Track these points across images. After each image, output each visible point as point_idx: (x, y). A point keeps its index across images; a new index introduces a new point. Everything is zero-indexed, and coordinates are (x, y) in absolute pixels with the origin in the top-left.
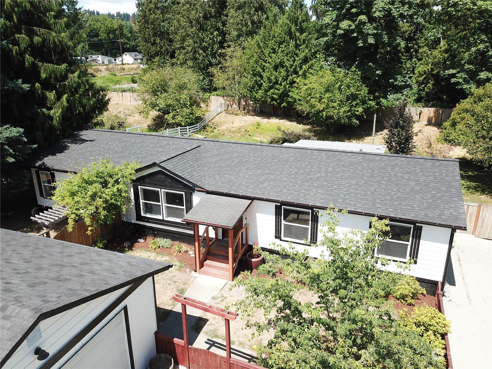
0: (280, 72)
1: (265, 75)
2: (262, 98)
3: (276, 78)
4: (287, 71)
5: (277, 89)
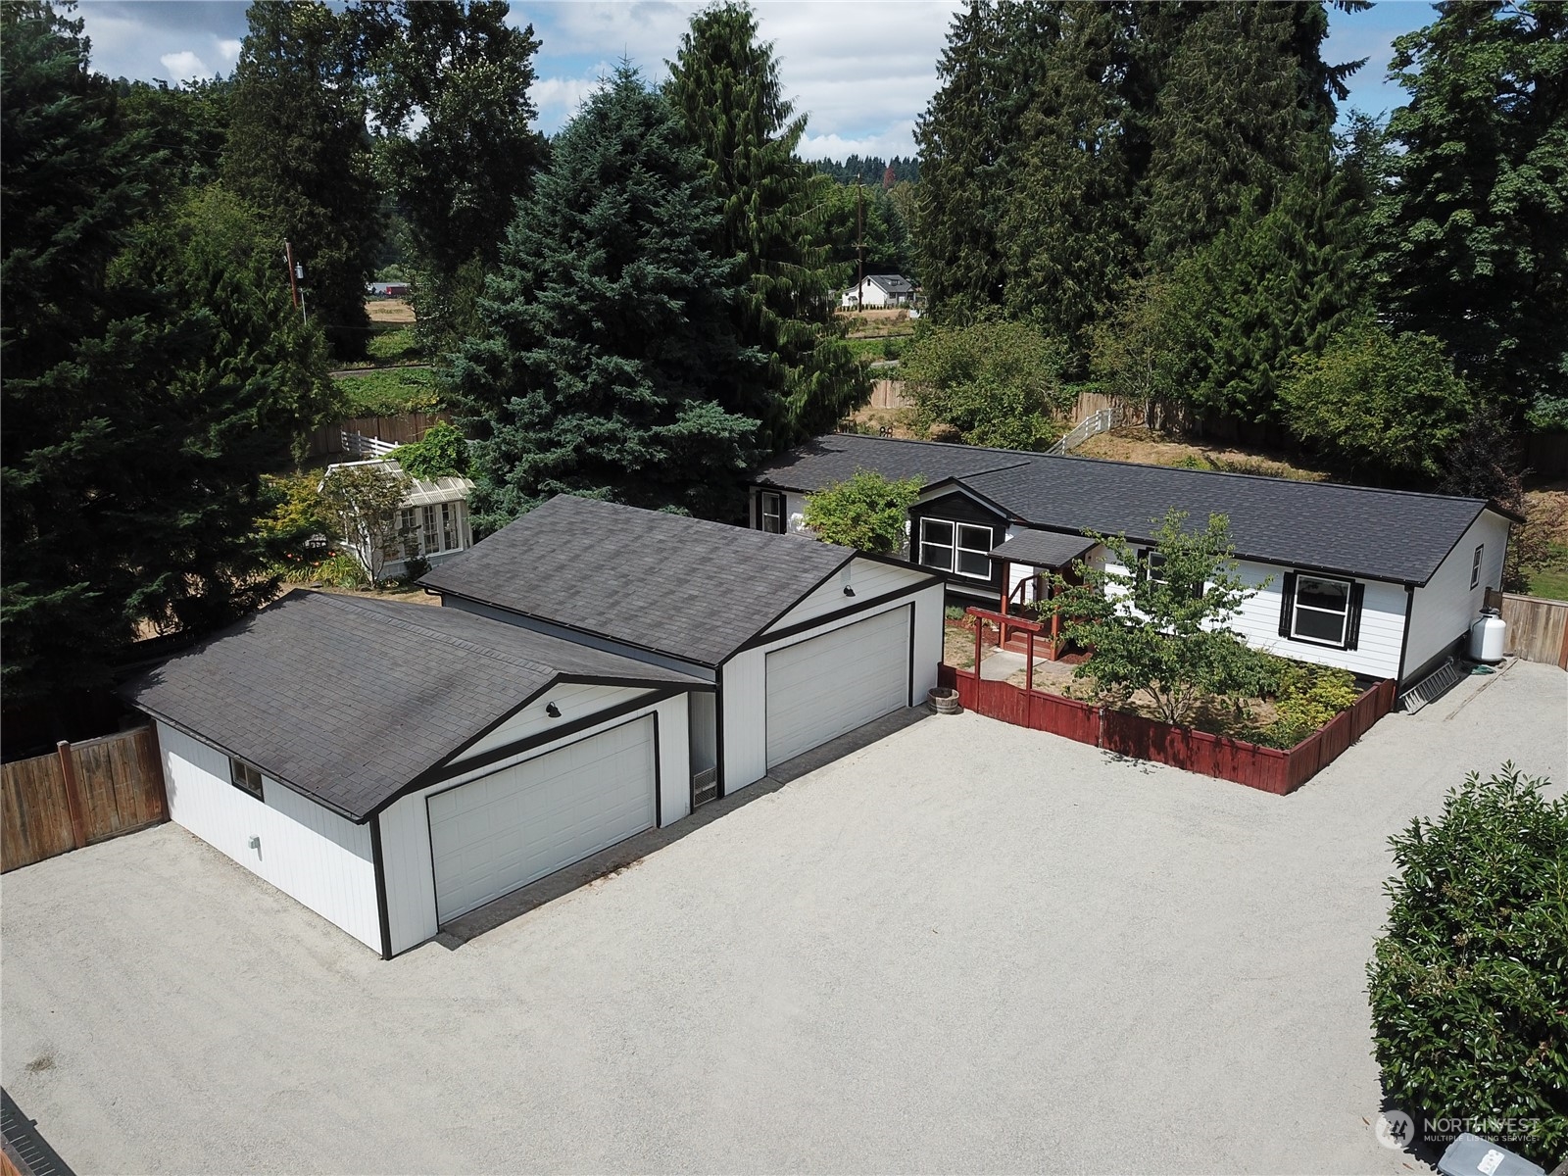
0: (1259, 340)
1: (1217, 345)
2: (1208, 401)
3: (1246, 354)
4: (1276, 336)
5: (1247, 381)
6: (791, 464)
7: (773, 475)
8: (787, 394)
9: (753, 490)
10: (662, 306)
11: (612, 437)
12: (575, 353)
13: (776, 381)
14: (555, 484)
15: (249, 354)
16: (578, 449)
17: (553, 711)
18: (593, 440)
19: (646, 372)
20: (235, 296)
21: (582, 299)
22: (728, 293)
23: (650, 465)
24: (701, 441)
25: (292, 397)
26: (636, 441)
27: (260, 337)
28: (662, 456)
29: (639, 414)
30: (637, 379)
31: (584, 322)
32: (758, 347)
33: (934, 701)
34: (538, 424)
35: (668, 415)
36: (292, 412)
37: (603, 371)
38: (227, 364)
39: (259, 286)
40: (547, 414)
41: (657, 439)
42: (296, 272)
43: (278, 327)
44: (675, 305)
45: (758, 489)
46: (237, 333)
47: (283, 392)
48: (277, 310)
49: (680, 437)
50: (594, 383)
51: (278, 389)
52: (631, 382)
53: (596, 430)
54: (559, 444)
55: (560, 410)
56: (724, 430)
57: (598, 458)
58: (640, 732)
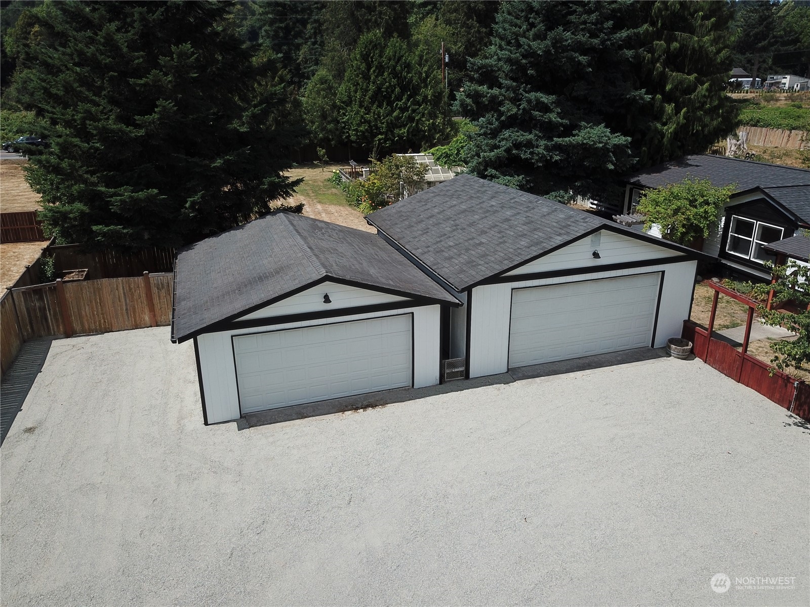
6: (659, 171)
7: (644, 179)
8: (664, 124)
9: (628, 187)
10: (572, 59)
11: (529, 144)
12: (515, 90)
13: (658, 115)
14: (494, 172)
15: (408, 100)
16: (508, 151)
17: (327, 299)
18: (518, 145)
19: (557, 103)
20: (406, 69)
21: (524, 56)
22: (629, 53)
23: (548, 164)
24: (586, 150)
25: (426, 124)
26: (543, 147)
27: (415, 91)
28: (557, 158)
29: (549, 130)
30: (552, 107)
31: (523, 69)
32: (644, 90)
33: (670, 347)
34: (489, 134)
35: (568, 131)
36: (425, 131)
37: (529, 101)
38: (397, 104)
39: (420, 65)
40: (495, 128)
41: (558, 148)
42: (445, 58)
43: (426, 86)
44: (583, 59)
45: (632, 186)
46: (404, 89)
47: (422, 120)
48: (427, 77)
49: (571, 145)
50: (524, 109)
51: (420, 119)
52: (545, 109)
53: (521, 139)
54: (498, 147)
55: (504, 126)
56: (600, 142)
57: (517, 157)
58: (401, 324)
